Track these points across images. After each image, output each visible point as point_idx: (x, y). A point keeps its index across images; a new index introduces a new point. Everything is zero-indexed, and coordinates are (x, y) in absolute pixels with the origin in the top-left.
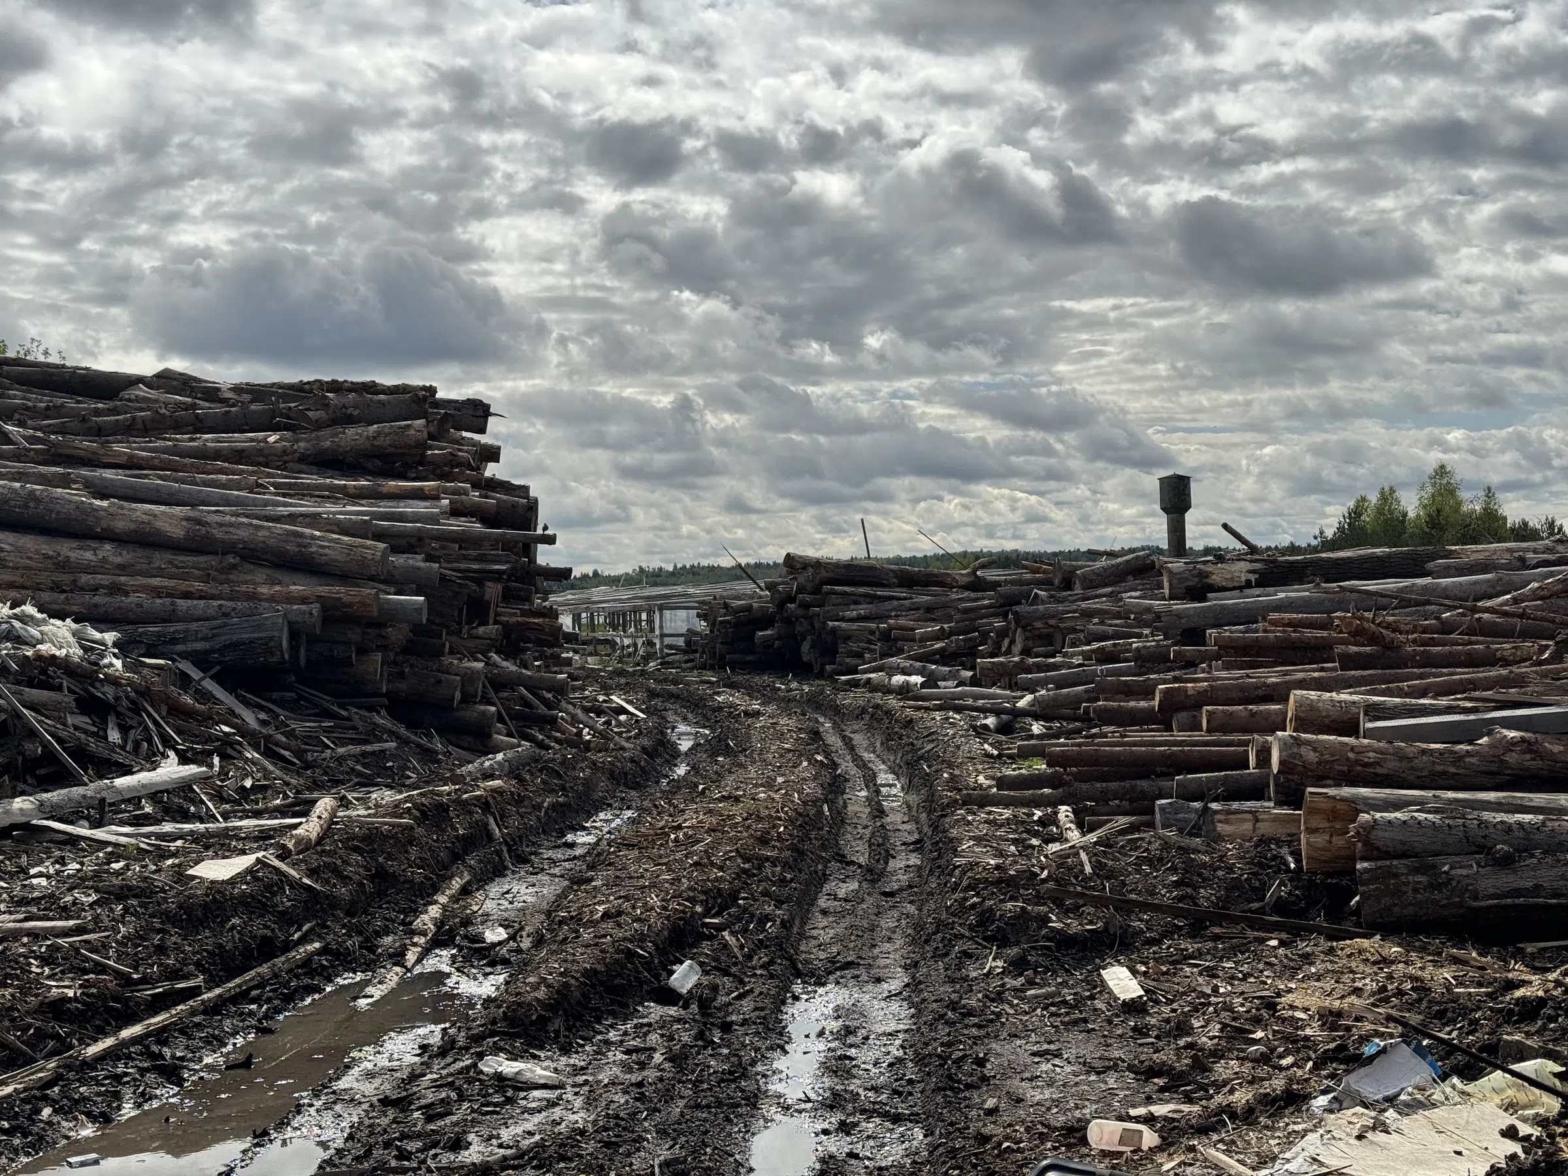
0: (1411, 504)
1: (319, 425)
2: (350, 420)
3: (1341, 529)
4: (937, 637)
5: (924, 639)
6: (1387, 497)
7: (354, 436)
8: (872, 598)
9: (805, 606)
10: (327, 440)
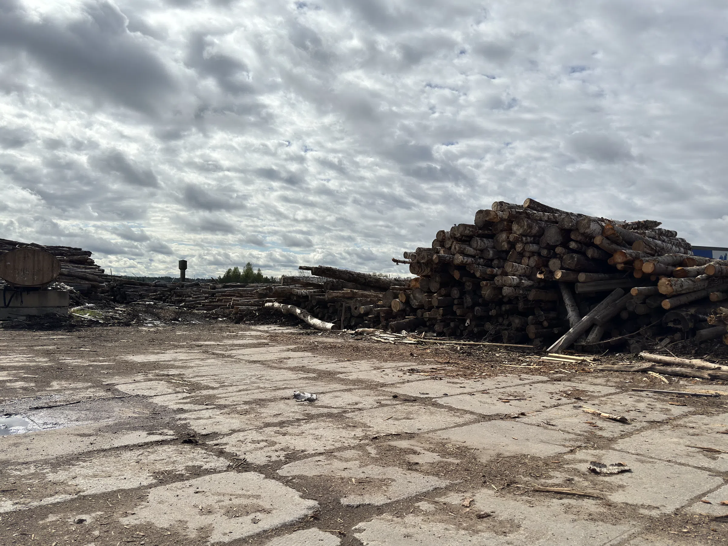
0: (241, 271)
1: (69, 256)
2: (74, 255)
3: (224, 276)
4: (154, 295)
5: (151, 296)
6: (236, 269)
7: (75, 257)
8: (134, 288)
9: (119, 289)
10: (71, 258)
